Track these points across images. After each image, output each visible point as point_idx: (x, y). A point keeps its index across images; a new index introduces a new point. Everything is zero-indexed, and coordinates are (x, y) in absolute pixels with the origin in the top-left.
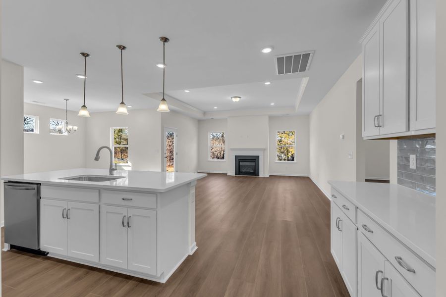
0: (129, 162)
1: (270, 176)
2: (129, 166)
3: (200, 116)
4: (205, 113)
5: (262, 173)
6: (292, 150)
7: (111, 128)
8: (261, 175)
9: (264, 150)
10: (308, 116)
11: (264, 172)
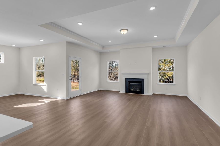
0: (45, 83)
1: (153, 94)
2: (45, 86)
3: (100, 49)
4: (103, 47)
5: (147, 92)
6: (168, 74)
7: (34, 58)
8: (146, 93)
9: (148, 74)
10: (186, 47)
11: (148, 91)
